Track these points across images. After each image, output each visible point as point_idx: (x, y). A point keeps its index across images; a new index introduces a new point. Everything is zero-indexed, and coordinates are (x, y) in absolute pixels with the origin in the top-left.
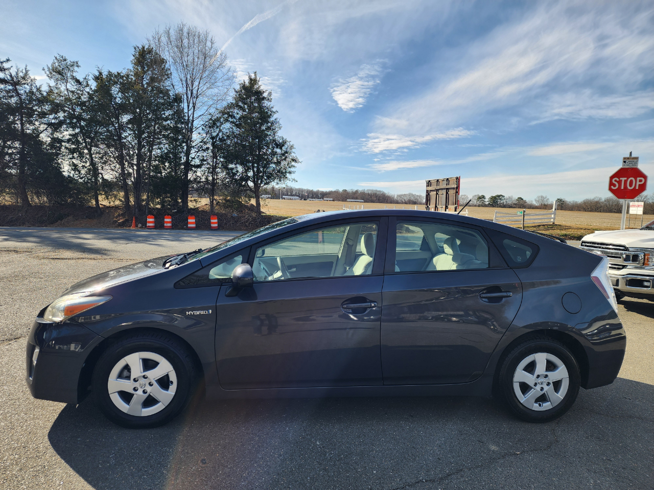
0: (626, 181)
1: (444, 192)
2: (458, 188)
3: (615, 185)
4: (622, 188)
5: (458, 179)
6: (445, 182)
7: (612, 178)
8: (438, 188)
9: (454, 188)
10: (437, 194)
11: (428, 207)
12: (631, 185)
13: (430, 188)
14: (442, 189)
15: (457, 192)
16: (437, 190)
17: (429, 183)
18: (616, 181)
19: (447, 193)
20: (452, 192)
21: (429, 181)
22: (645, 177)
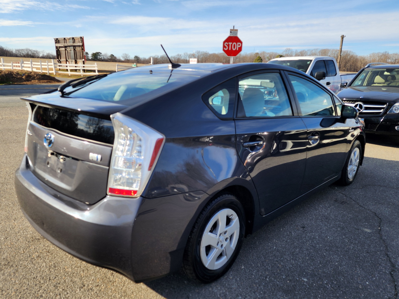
0: (232, 45)
1: (72, 48)
2: (83, 45)
3: (226, 48)
4: (230, 49)
5: (82, 39)
6: (71, 40)
7: (224, 42)
8: (66, 45)
9: (79, 46)
10: (66, 50)
11: (59, 60)
12: (234, 48)
13: (58, 45)
14: (70, 46)
15: (83, 49)
16: (65, 47)
17: (57, 41)
18: (226, 44)
19: (74, 50)
20: (78, 49)
21: (57, 39)
22: (241, 43)
